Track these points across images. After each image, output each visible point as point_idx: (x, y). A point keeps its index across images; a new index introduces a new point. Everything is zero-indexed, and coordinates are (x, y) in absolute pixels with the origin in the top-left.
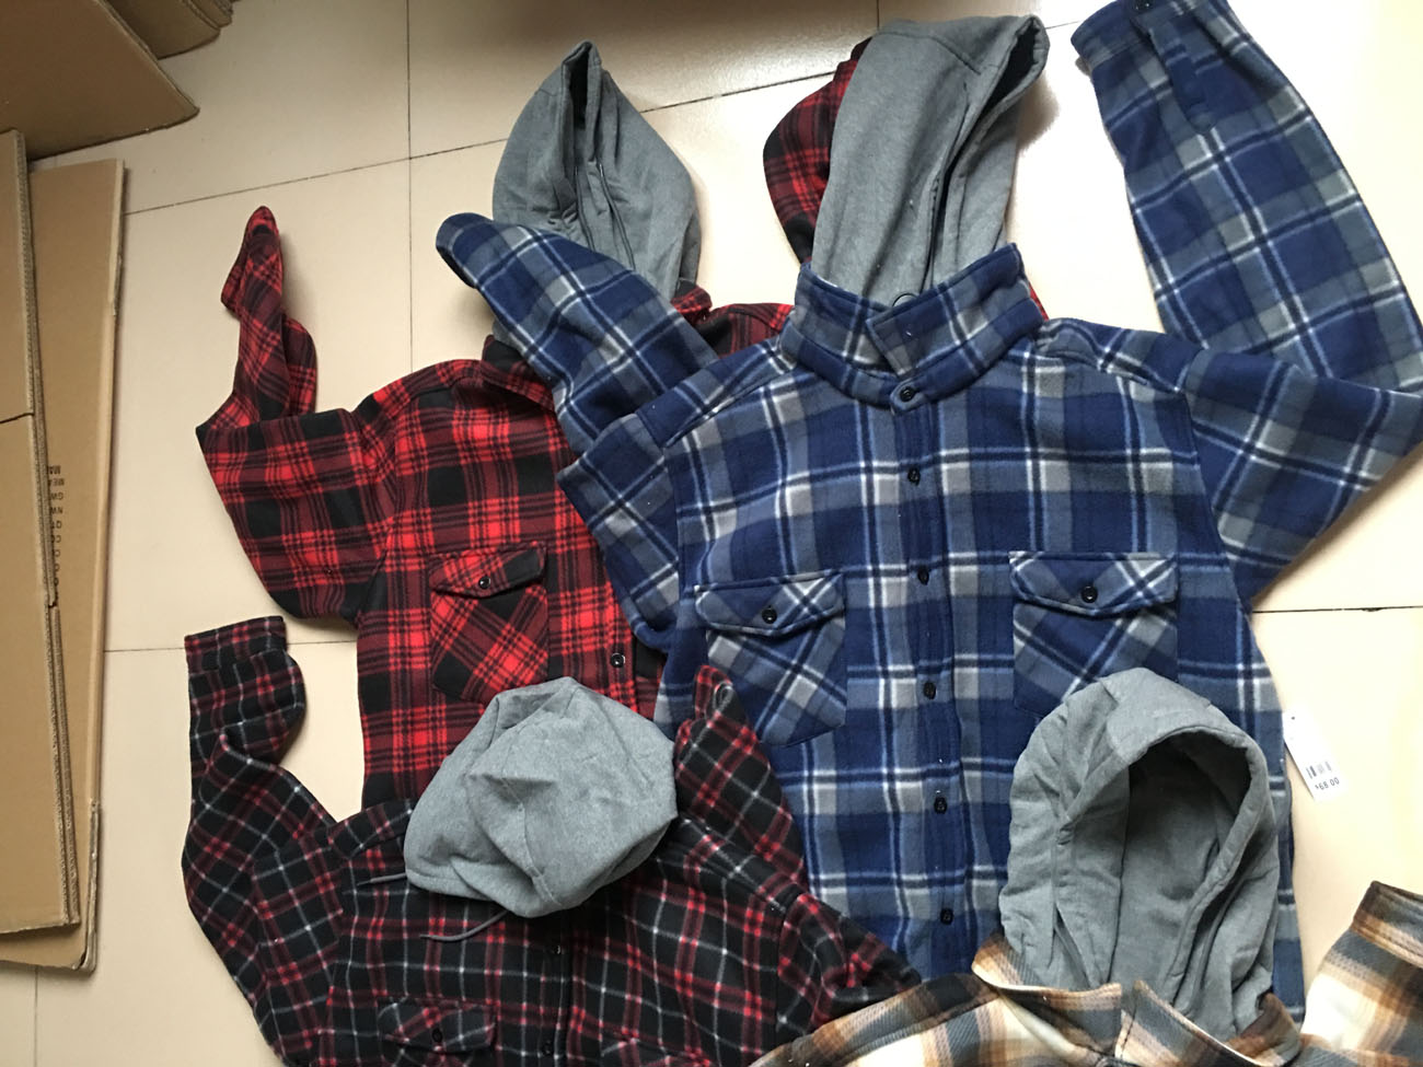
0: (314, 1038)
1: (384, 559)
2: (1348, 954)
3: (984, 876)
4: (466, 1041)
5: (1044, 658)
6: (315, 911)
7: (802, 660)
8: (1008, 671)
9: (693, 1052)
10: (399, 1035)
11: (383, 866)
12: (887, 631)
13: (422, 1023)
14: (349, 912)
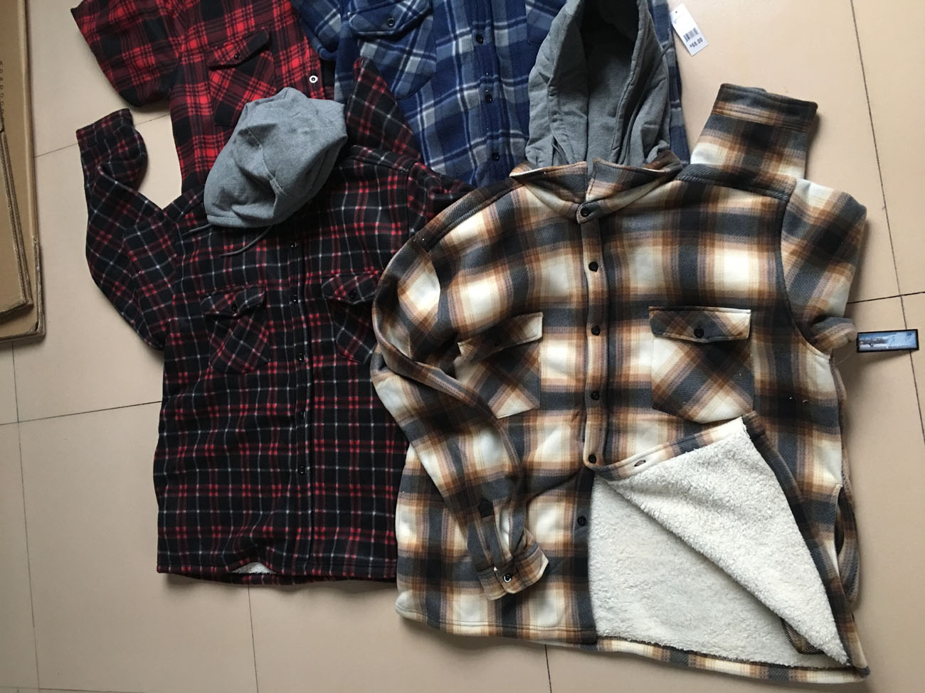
0: (167, 325)
1: (180, 58)
2: (711, 128)
3: (515, 136)
4: (249, 303)
5: (543, 14)
6: (161, 257)
7: (412, 47)
8: (524, 25)
9: (369, 270)
10: (213, 310)
11: (196, 223)
12: (454, 12)
13: (225, 302)
14: (180, 254)
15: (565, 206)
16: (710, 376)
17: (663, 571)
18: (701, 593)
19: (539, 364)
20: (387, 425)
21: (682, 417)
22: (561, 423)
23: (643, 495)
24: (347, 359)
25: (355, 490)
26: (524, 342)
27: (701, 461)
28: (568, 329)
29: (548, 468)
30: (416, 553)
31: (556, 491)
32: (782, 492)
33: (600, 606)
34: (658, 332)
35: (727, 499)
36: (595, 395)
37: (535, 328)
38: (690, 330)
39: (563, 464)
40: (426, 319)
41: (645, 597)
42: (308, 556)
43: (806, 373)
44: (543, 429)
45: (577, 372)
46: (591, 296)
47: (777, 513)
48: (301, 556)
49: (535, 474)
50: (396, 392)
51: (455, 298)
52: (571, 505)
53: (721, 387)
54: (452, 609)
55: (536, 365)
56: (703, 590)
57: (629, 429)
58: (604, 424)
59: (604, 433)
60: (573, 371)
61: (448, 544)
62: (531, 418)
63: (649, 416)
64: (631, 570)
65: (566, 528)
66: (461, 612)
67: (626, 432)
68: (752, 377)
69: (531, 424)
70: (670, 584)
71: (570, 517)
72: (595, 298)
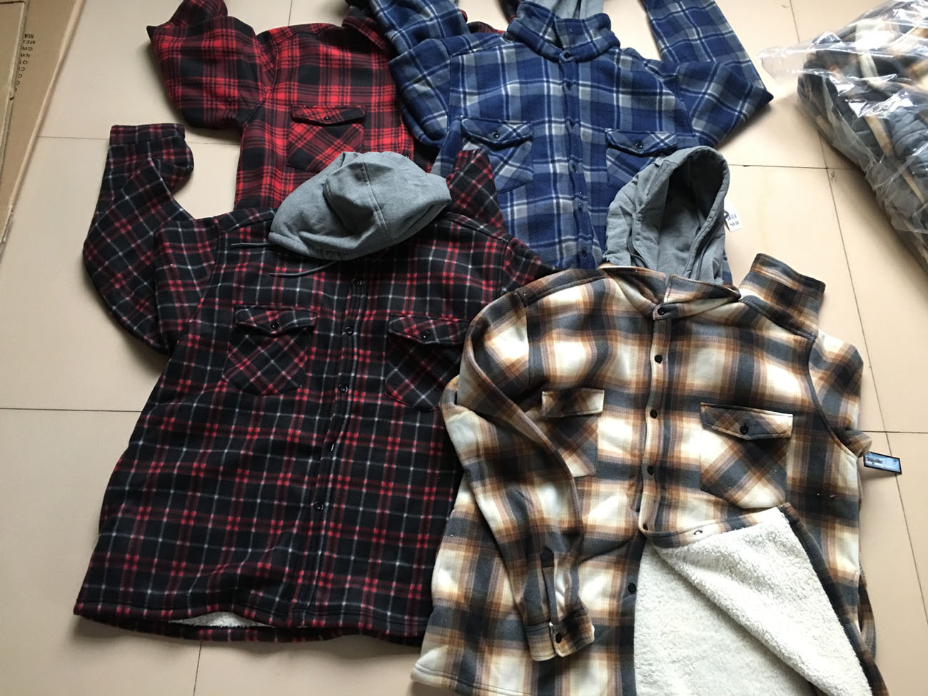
0: (186, 325)
1: (264, 102)
2: (750, 280)
3: (596, 244)
4: (298, 323)
5: (620, 170)
6: (195, 260)
7: (510, 157)
8: (605, 173)
9: (447, 317)
10: (251, 322)
11: (249, 238)
12: (554, 144)
13: (266, 317)
14: (220, 262)
15: (645, 302)
16: (749, 469)
17: (705, 647)
18: (740, 671)
19: (597, 436)
20: (429, 471)
21: (726, 499)
22: (618, 490)
23: (694, 567)
24: (395, 399)
25: (379, 536)
26: (585, 413)
27: (748, 539)
28: (625, 409)
29: (603, 531)
30: (458, 603)
31: (606, 557)
32: (815, 574)
33: (642, 682)
34: (707, 424)
35: (769, 577)
36: (651, 469)
37: (598, 402)
38: (737, 426)
39: (618, 529)
40: (513, 365)
41: (686, 673)
42: (309, 604)
43: (838, 470)
44: (598, 495)
45: (633, 448)
46: (654, 383)
47: (810, 593)
48: (301, 602)
49: (587, 536)
50: (472, 427)
51: (549, 350)
52: (620, 573)
53: (760, 479)
54: (488, 672)
55: (594, 435)
56: (742, 668)
57: (680, 505)
58: (659, 496)
59: (657, 505)
60: (629, 447)
61: (496, 596)
62: (586, 483)
63: (697, 496)
64: (674, 644)
65: (612, 596)
66: (499, 676)
67: (676, 507)
68: (785, 473)
69: (586, 488)
70: (711, 660)
71: (618, 585)
72: (657, 386)
